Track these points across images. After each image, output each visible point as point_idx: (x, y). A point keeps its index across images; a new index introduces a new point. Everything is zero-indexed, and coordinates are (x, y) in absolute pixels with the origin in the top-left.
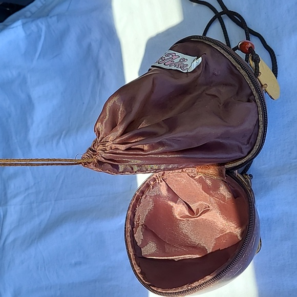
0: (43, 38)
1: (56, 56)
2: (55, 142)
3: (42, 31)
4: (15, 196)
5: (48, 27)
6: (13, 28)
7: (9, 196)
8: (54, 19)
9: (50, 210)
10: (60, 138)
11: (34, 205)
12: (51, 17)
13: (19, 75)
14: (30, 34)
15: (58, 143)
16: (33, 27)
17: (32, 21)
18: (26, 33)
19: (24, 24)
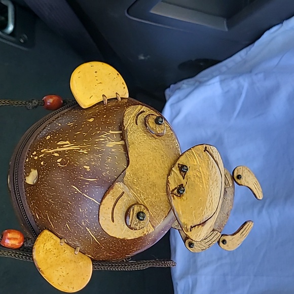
0: (243, 95)
1: (259, 115)
2: (256, 211)
3: (243, 88)
4: (206, 265)
5: (252, 84)
6: (210, 85)
7: (199, 264)
8: (261, 76)
9: (248, 286)
10: (263, 207)
11: (229, 277)
12: (256, 74)
13: (215, 134)
14: (228, 92)
15: (260, 212)
16: (233, 84)
17: (233, 78)
18: (223, 89)
19: (221, 81)
